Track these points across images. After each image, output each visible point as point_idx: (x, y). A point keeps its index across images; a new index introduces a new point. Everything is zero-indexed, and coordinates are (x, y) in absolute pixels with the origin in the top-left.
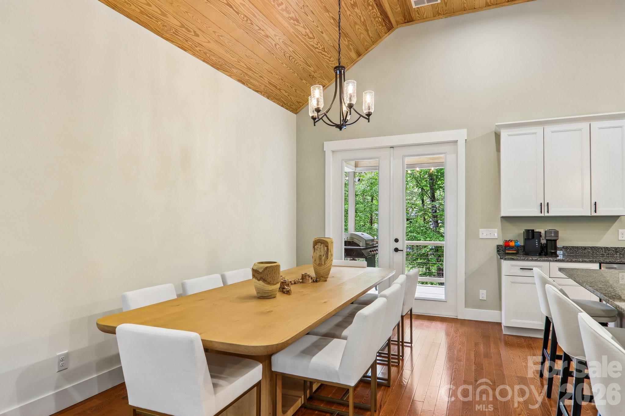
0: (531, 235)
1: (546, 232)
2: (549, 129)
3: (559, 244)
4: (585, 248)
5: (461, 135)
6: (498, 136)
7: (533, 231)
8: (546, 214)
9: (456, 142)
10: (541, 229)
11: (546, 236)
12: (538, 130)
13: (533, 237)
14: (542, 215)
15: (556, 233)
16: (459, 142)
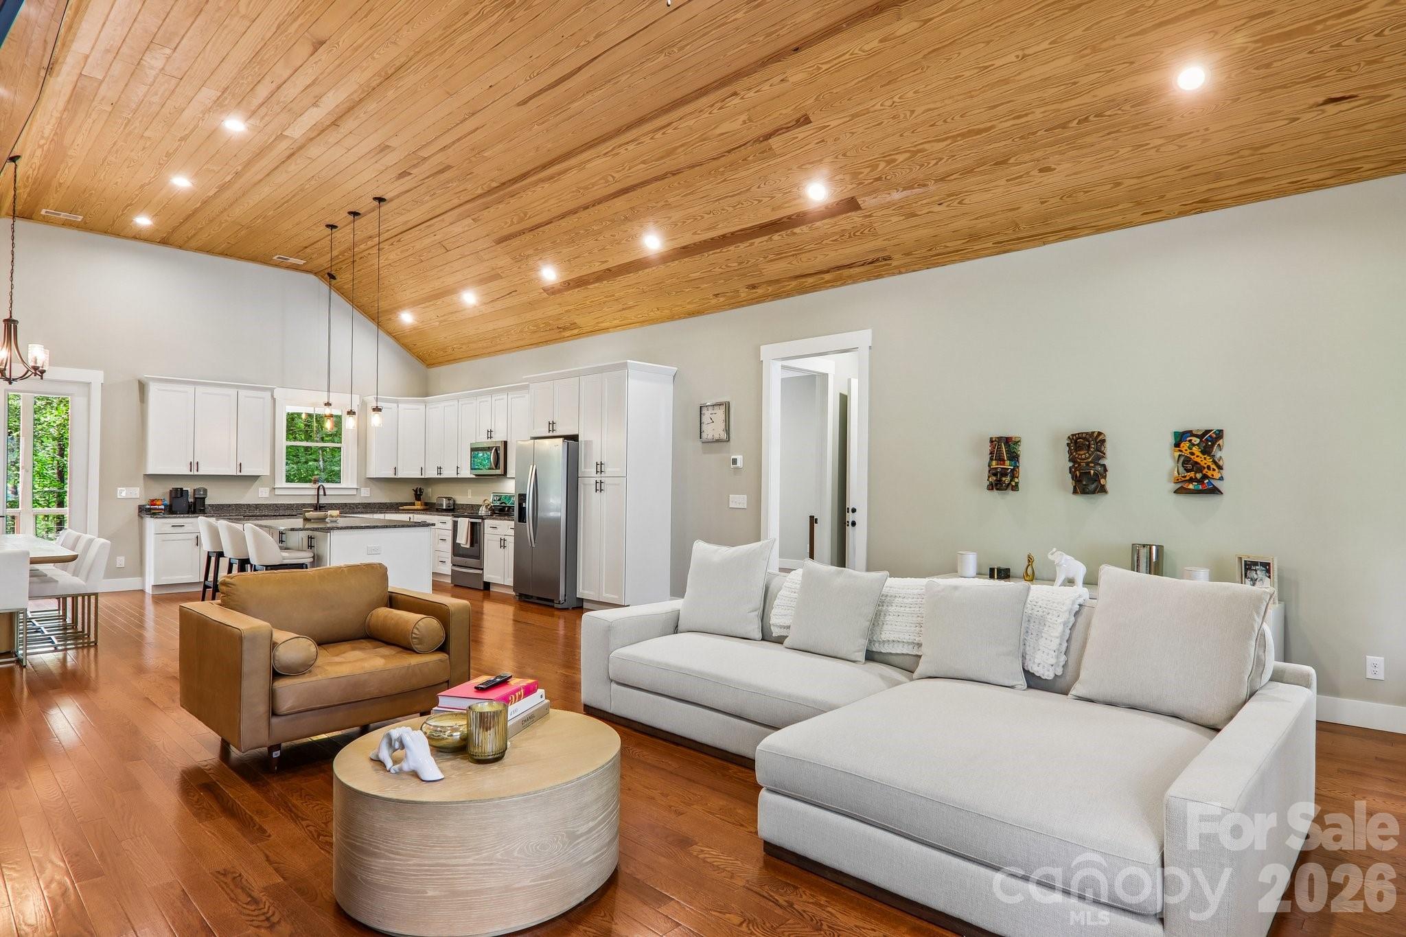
0: (178, 494)
1: (194, 490)
2: (200, 389)
3: (207, 502)
4: (230, 506)
5: (96, 377)
6: (142, 387)
7: (181, 489)
8: (196, 473)
9: (89, 384)
10: (189, 487)
11: (194, 494)
12: (190, 389)
13: (182, 496)
14: (192, 473)
15: (205, 491)
16: (93, 386)
